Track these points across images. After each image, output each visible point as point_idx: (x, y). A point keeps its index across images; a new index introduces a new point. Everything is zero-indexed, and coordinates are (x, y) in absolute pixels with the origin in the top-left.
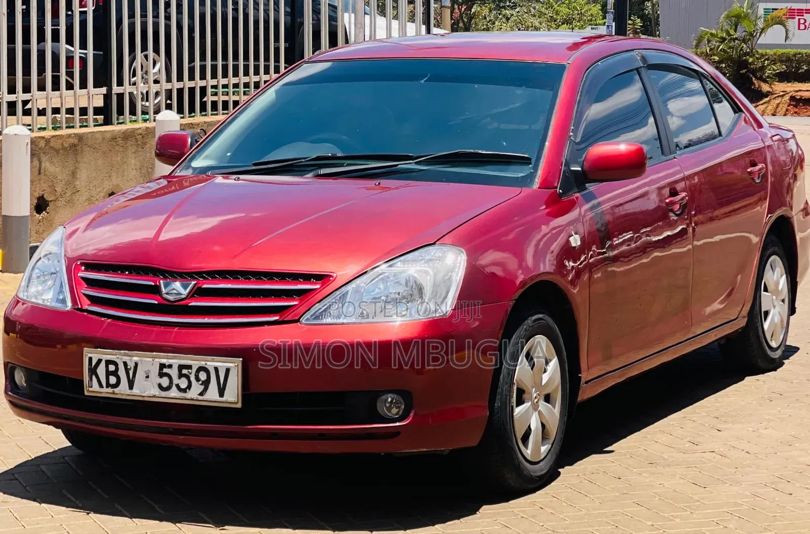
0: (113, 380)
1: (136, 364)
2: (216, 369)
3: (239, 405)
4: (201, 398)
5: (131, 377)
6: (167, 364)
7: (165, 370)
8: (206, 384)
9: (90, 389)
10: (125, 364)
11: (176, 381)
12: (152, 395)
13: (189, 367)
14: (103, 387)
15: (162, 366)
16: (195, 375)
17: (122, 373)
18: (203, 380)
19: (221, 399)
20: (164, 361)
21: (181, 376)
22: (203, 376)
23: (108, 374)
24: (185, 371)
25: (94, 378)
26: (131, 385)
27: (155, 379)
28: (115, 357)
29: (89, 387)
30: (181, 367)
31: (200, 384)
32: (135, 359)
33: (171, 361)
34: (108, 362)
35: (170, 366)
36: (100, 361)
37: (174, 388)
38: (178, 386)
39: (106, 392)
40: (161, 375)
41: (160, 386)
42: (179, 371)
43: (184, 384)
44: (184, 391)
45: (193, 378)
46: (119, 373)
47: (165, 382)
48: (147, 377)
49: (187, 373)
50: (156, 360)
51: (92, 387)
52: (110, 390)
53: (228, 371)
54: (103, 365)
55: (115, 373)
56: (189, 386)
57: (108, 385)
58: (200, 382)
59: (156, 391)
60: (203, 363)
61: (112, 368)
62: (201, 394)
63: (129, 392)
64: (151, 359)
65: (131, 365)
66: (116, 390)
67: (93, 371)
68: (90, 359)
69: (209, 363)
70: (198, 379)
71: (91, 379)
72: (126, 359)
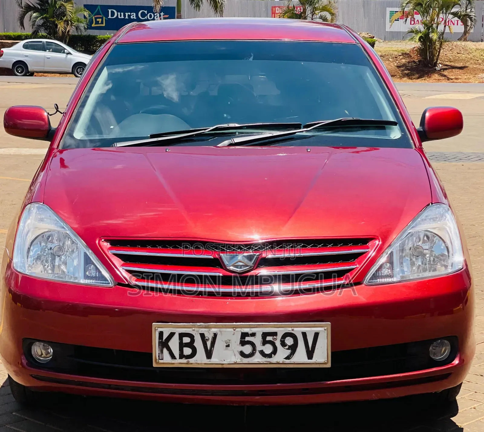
0: (187, 351)
1: (215, 335)
2: (304, 335)
3: (329, 365)
4: (287, 361)
5: (209, 348)
6: (250, 332)
7: (247, 339)
8: (293, 348)
9: (161, 361)
10: (202, 336)
11: (259, 347)
12: (233, 363)
13: (275, 334)
14: (176, 359)
15: (244, 335)
16: (281, 341)
17: (198, 344)
18: (289, 344)
19: (310, 361)
20: (246, 330)
21: (265, 342)
22: (289, 341)
23: (182, 346)
24: (269, 338)
25: (165, 350)
26: (209, 354)
27: (237, 347)
28: (191, 329)
29: (159, 359)
30: (265, 335)
31: (287, 349)
32: (214, 330)
33: (254, 330)
34: (182, 336)
35: (253, 335)
36: (172, 335)
37: (258, 354)
38: (262, 353)
39: (179, 362)
40: (243, 343)
41: (242, 354)
42: (263, 338)
43: (268, 349)
44: (269, 356)
45: (278, 343)
46: (195, 344)
47: (248, 349)
48: (228, 346)
49: (272, 340)
50: (237, 329)
51: (163, 359)
52: (184, 361)
53: (316, 335)
54: (176, 338)
55: (191, 345)
56: (275, 352)
57: (182, 356)
58: (287, 347)
59: (239, 359)
60: (289, 330)
61: (186, 340)
62: (288, 358)
63: (207, 361)
64: (232, 330)
65: (209, 336)
66: (191, 360)
67: (164, 344)
68: (161, 334)
69: (295, 329)
70: (283, 344)
71: (162, 352)
72: (202, 331)
